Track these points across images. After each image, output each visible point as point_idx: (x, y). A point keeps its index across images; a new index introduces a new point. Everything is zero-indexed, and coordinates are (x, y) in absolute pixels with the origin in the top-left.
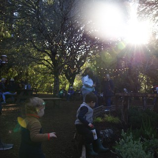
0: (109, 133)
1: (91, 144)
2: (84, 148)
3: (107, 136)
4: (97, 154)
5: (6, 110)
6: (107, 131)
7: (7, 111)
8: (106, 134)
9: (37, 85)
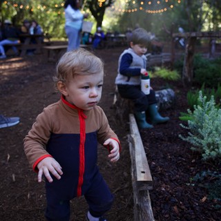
0: (169, 95)
1: (143, 112)
2: (133, 119)
3: (166, 99)
4: (151, 126)
5: (7, 67)
6: (165, 92)
7: (9, 69)
8: (163, 96)
9: (48, 28)
